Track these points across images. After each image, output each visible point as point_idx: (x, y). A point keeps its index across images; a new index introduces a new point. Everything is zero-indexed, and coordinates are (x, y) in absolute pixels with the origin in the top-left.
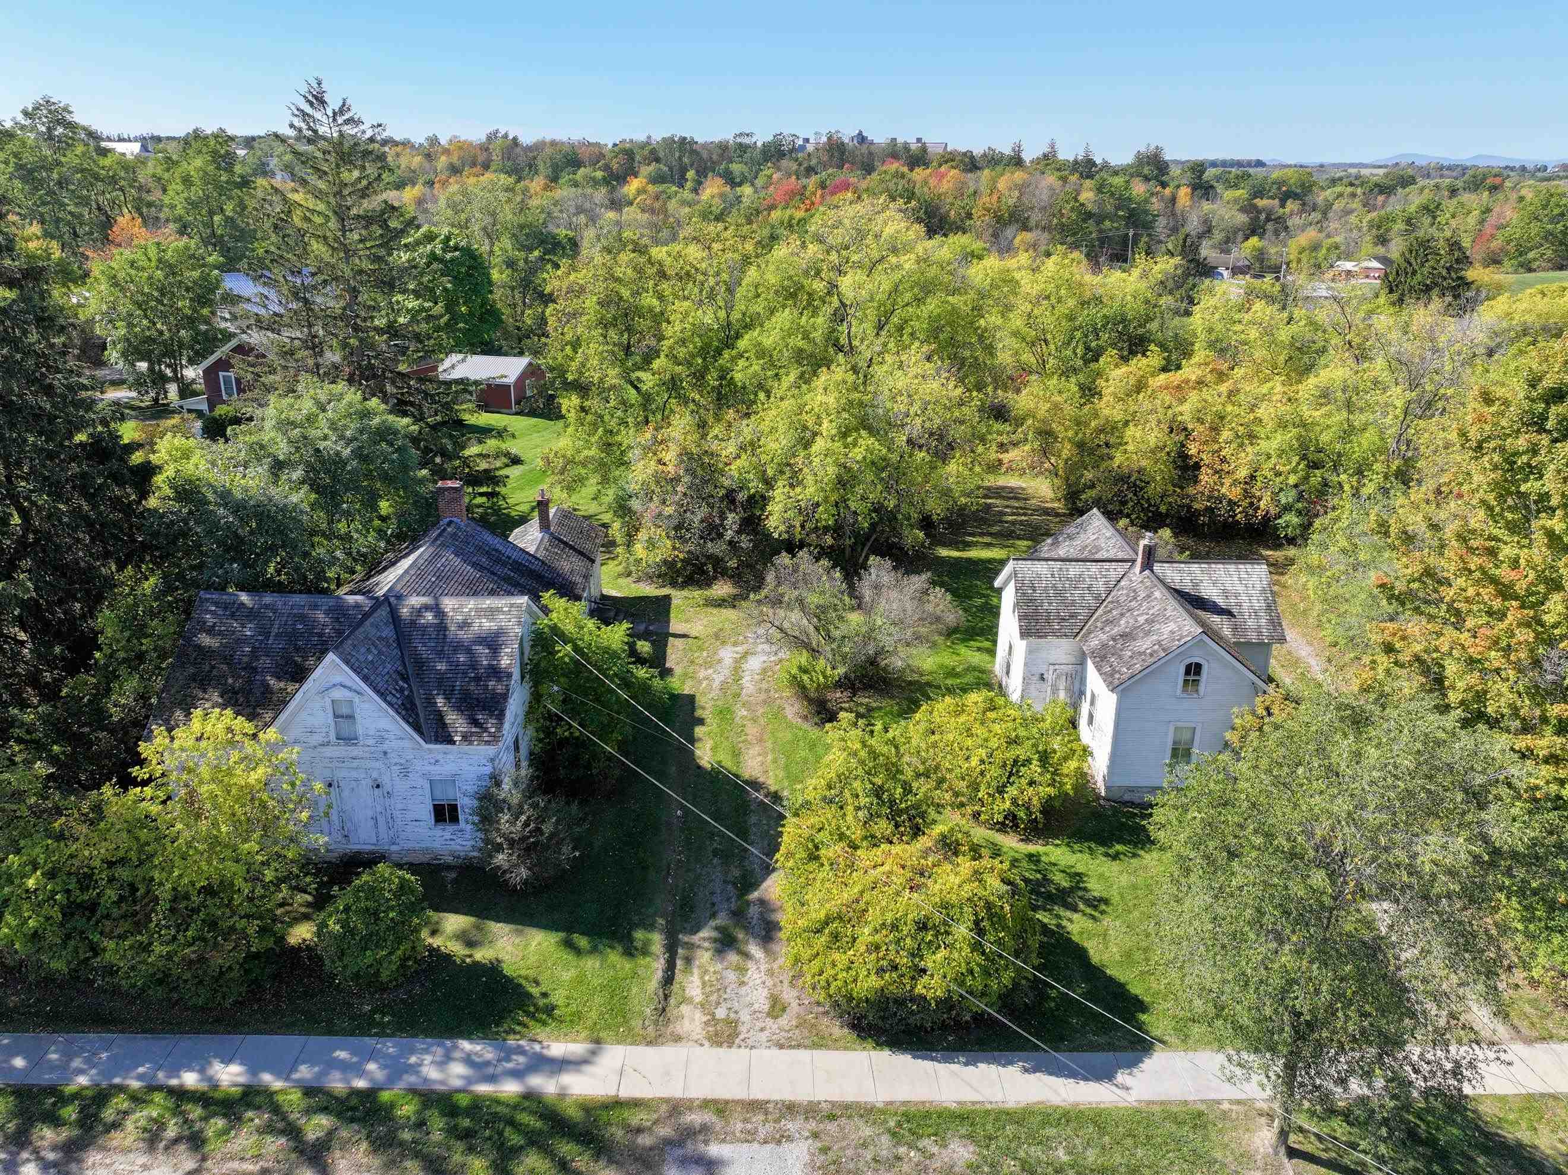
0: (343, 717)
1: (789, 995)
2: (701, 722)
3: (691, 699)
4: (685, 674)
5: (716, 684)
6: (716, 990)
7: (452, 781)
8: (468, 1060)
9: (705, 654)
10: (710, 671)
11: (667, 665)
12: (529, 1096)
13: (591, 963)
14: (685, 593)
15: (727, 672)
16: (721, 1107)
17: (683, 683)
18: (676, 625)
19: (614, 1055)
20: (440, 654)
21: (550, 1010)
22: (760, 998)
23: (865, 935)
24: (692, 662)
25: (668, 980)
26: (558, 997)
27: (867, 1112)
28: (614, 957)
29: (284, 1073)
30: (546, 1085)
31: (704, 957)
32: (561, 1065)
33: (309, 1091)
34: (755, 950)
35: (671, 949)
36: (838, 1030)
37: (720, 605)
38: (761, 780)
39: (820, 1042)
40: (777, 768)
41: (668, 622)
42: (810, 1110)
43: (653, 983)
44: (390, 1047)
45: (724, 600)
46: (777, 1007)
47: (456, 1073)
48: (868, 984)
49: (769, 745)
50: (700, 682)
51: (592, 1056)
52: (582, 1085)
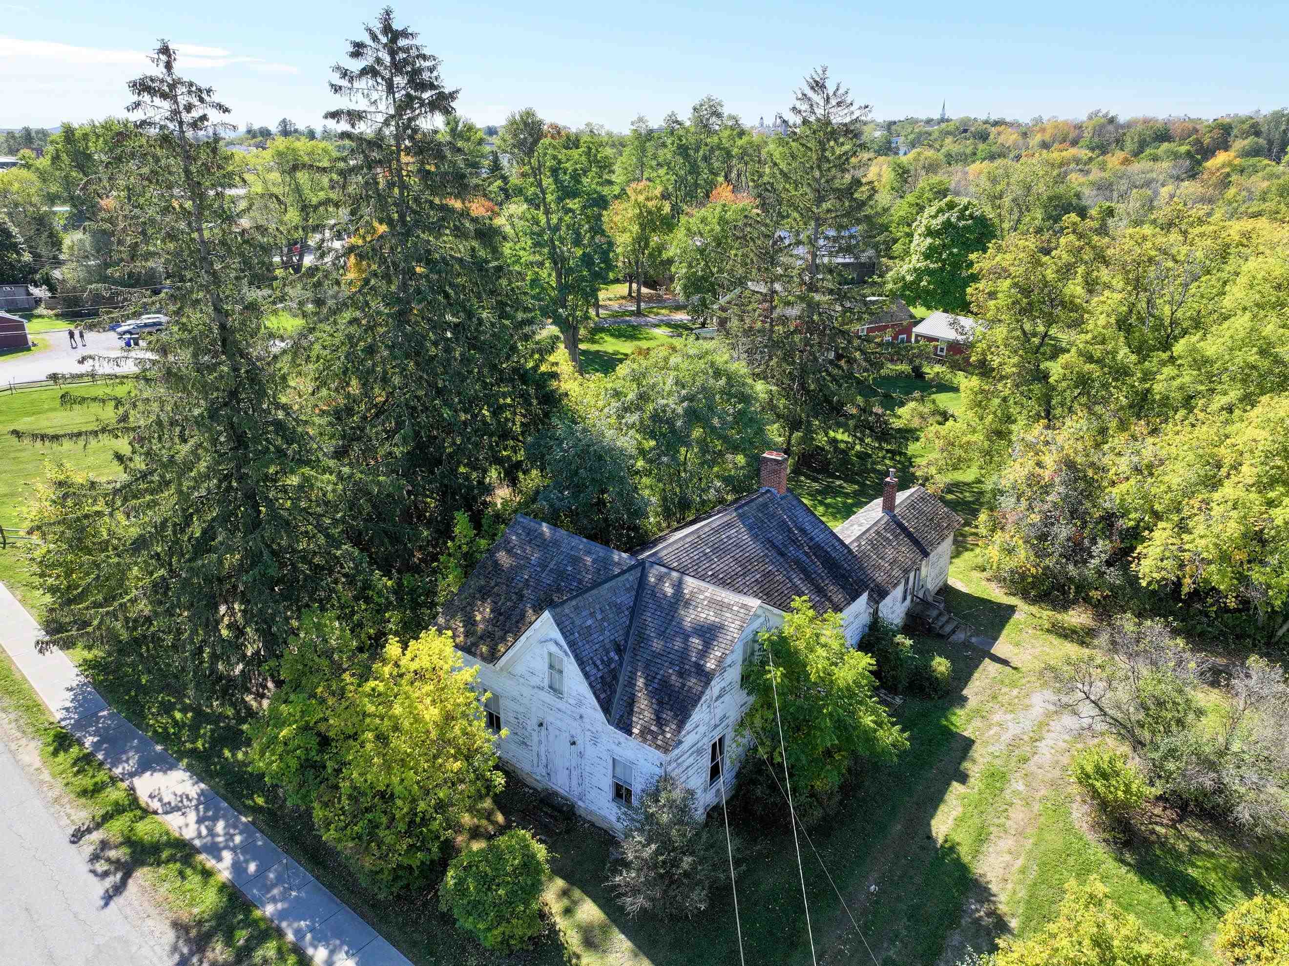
0: (555, 669)
2: (963, 778)
3: (969, 743)
4: (978, 711)
5: (1006, 737)
9: (1015, 692)
10: (1010, 717)
11: (965, 692)
14: (1034, 609)
15: (1027, 725)
17: (969, 721)
18: (1001, 648)
20: (661, 634)
24: (995, 697)
37: (1066, 637)
38: (994, 888)
40: (1021, 882)
41: (995, 639)
45: (1074, 632)
49: (1029, 844)
50: (990, 727)
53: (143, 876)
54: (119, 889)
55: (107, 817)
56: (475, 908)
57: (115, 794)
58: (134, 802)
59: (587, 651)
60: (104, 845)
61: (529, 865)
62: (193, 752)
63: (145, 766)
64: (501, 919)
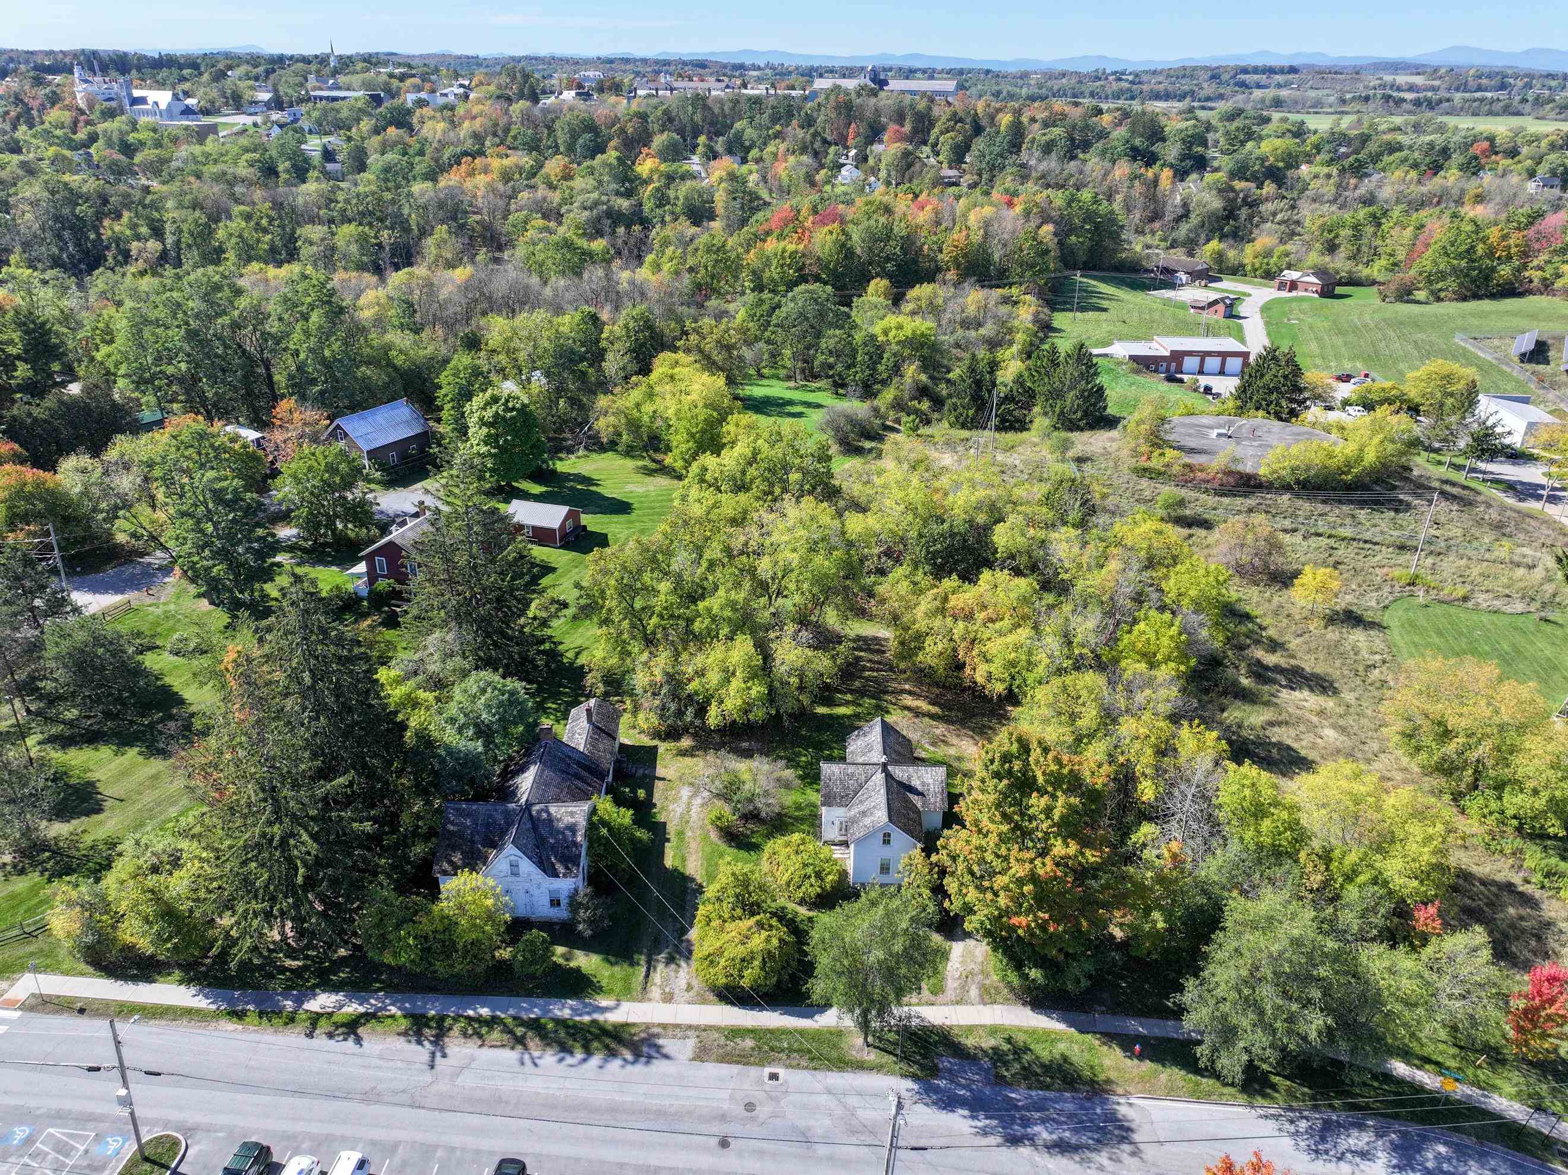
0: (514, 866)
1: (695, 983)
2: (668, 840)
3: (664, 824)
4: (662, 808)
5: (677, 815)
6: (666, 980)
7: (557, 891)
8: (571, 1008)
9: (673, 792)
10: (675, 806)
11: (654, 801)
12: (594, 1022)
13: (617, 969)
14: (666, 744)
15: (683, 806)
16: (664, 1026)
17: (661, 814)
18: (660, 771)
19: (625, 1006)
20: (551, 834)
21: (601, 988)
22: (682, 983)
23: (723, 962)
24: (666, 798)
25: (647, 976)
26: (604, 983)
27: (718, 1029)
28: (626, 966)
29: (504, 1011)
30: (600, 1017)
31: (660, 967)
32: (604, 1010)
33: (515, 1018)
34: (683, 964)
35: (649, 963)
36: (711, 997)
37: (685, 755)
38: (694, 875)
39: (704, 1002)
40: (702, 868)
41: (654, 767)
42: (697, 1028)
43: (641, 978)
44: (541, 1001)
45: (687, 751)
46: (689, 988)
47: (566, 1013)
48: (722, 981)
49: (700, 855)
50: (669, 813)
51: (617, 1006)
52: (614, 1018)
53: (363, 1032)
54: (359, 1039)
55: (314, 1025)
57: (303, 1015)
58: (318, 1015)
60: (328, 1032)
62: (316, 986)
63: (299, 1000)
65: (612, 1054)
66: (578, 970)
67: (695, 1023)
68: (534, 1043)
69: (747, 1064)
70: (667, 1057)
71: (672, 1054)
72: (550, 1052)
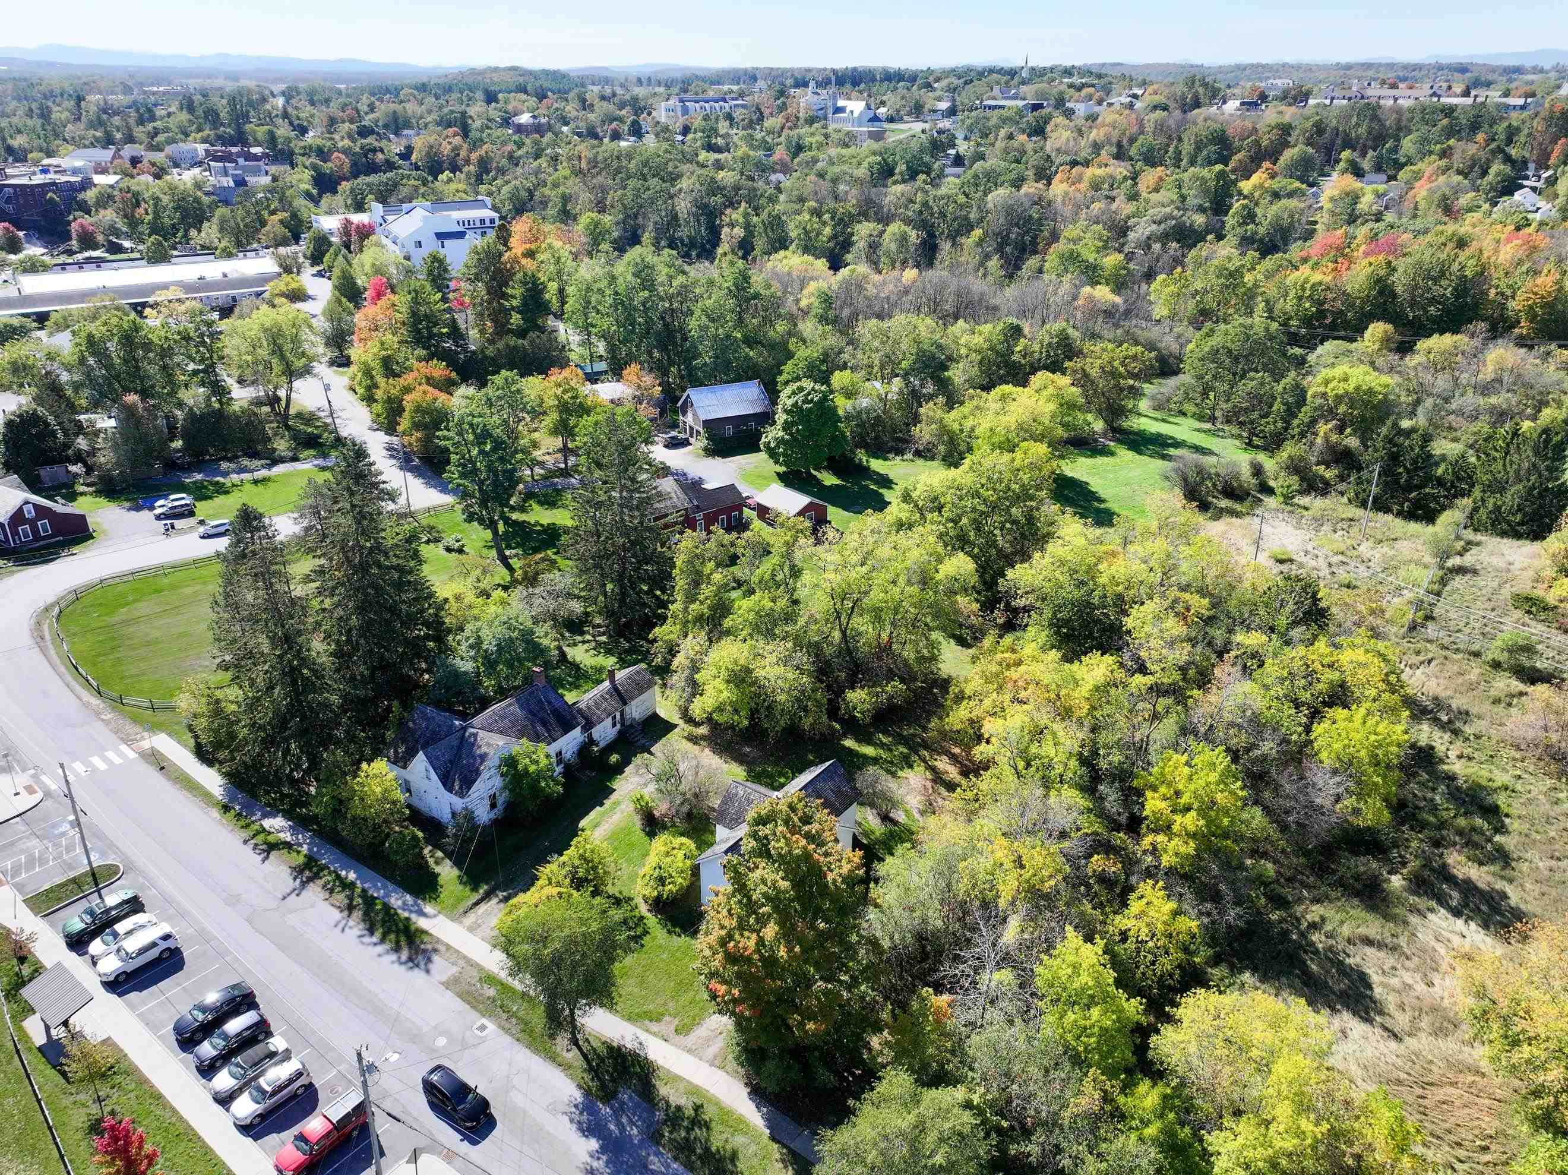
6: (486, 913)
7: (454, 805)
13: (461, 888)
19: (440, 919)
21: (437, 897)
26: (442, 894)
27: (480, 969)
28: (468, 888)
29: (363, 883)
30: (414, 918)
32: (423, 914)
35: (487, 894)
42: (468, 961)
43: (471, 903)
44: (392, 888)
46: (494, 928)
47: (397, 903)
51: (435, 916)
52: (422, 923)
53: (274, 854)
54: (267, 858)
55: (255, 836)
56: (396, 853)
57: (256, 827)
58: (264, 830)
59: (437, 763)
60: (256, 845)
61: (415, 838)
62: (283, 811)
63: (265, 816)
64: (404, 855)
65: (397, 949)
66: (436, 876)
67: (470, 955)
68: (358, 914)
69: (474, 1007)
70: (428, 971)
71: (432, 972)
72: (362, 926)
